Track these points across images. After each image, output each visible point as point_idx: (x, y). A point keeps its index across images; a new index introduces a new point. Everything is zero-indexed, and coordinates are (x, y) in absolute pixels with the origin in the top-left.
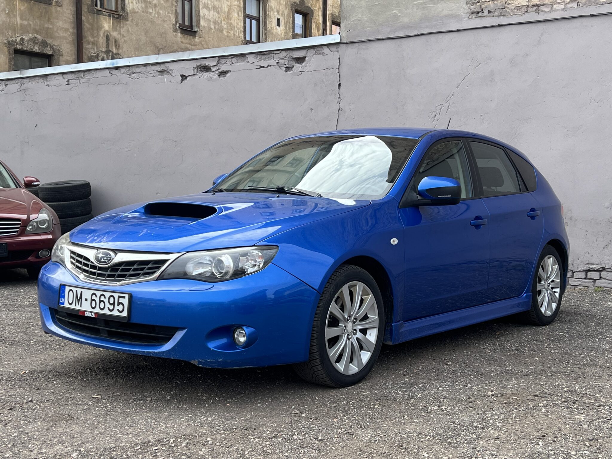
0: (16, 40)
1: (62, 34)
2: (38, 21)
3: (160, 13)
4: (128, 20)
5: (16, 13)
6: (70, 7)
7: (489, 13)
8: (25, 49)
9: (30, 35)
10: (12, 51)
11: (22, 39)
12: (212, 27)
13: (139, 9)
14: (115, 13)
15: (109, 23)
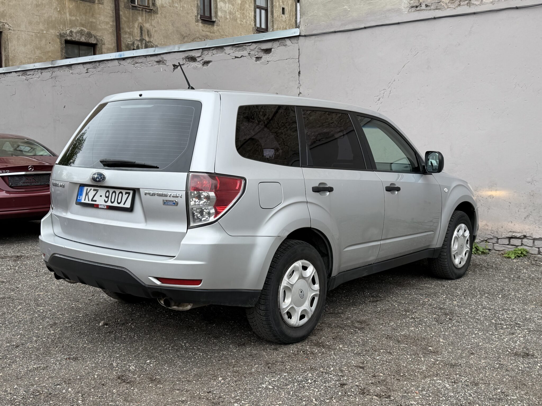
0: (66, 32)
1: (103, 26)
2: (84, 17)
3: (184, 7)
4: (158, 14)
5: (66, 10)
6: (110, 5)
7: (426, 7)
8: (74, 40)
9: (78, 28)
10: (63, 42)
11: (71, 32)
12: (228, 17)
13: (167, 4)
14: (147, 8)
15: (142, 16)
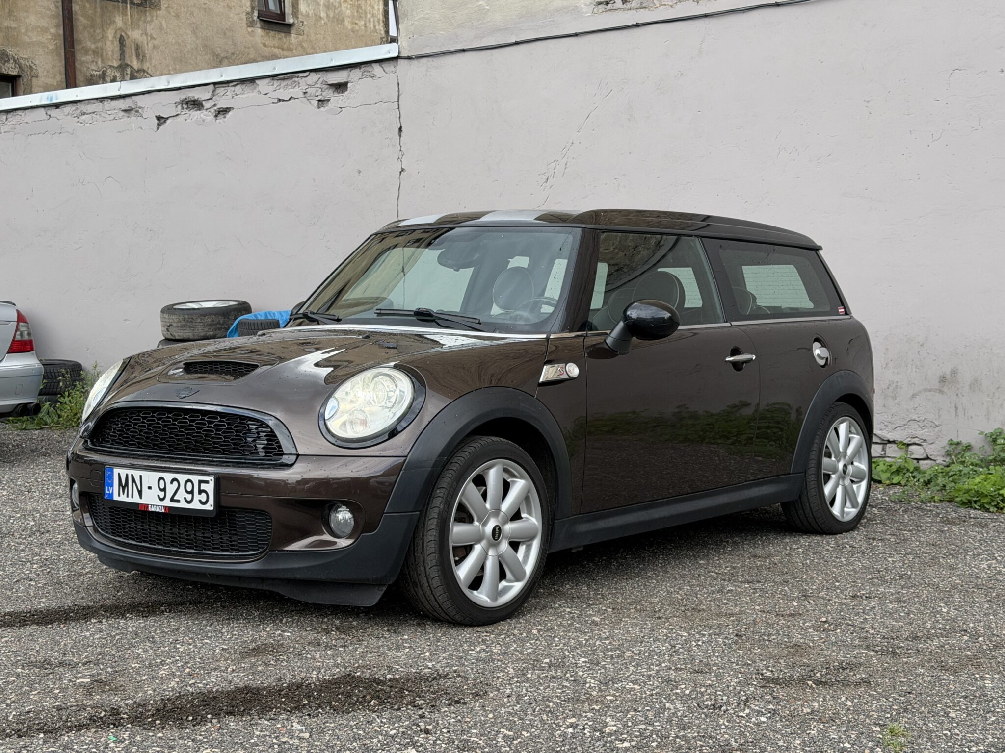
1: (35, 37)
4: (160, 9)
7: (623, 4)
12: (323, 14)
15: (125, 14)
